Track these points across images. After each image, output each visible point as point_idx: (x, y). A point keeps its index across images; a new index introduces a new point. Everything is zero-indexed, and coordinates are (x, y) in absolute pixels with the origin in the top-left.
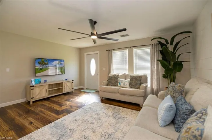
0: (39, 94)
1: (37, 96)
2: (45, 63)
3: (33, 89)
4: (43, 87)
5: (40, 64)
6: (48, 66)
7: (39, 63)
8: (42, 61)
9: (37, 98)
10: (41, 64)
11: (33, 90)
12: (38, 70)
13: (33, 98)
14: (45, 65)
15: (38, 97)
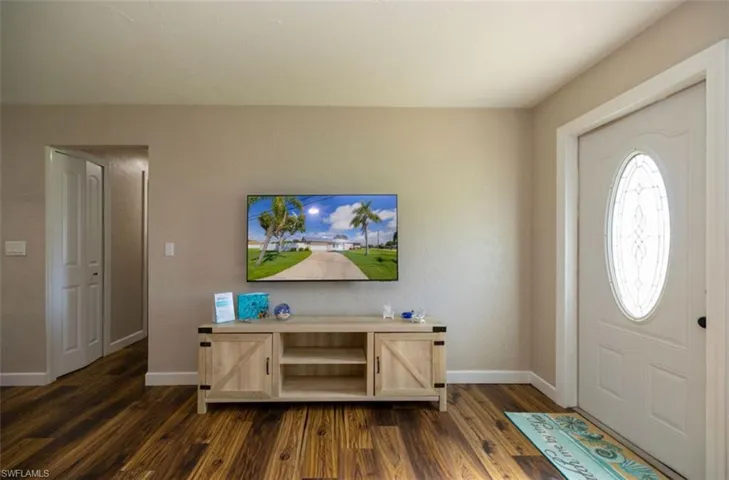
0: (235, 377)
1: (225, 380)
2: (289, 221)
3: (209, 345)
4: (253, 344)
5: (266, 227)
6: (303, 241)
7: (261, 219)
8: (276, 210)
9: (226, 394)
10: (270, 229)
11: (208, 348)
12: (258, 262)
13: (208, 388)
14: (287, 234)
15: (228, 388)
